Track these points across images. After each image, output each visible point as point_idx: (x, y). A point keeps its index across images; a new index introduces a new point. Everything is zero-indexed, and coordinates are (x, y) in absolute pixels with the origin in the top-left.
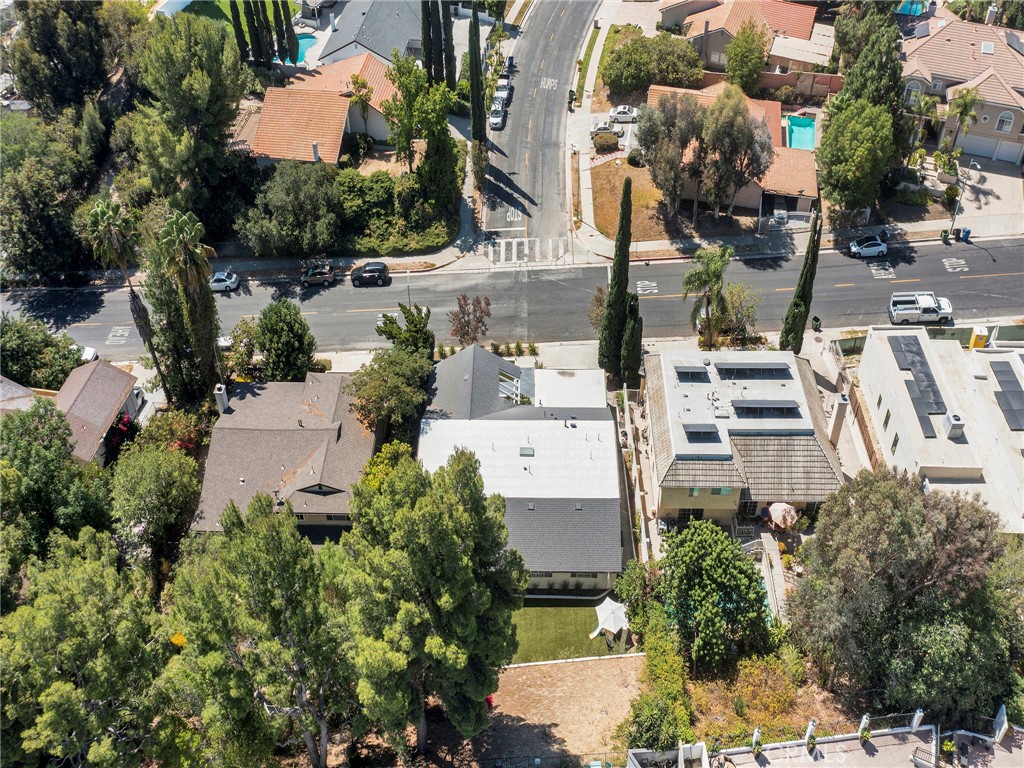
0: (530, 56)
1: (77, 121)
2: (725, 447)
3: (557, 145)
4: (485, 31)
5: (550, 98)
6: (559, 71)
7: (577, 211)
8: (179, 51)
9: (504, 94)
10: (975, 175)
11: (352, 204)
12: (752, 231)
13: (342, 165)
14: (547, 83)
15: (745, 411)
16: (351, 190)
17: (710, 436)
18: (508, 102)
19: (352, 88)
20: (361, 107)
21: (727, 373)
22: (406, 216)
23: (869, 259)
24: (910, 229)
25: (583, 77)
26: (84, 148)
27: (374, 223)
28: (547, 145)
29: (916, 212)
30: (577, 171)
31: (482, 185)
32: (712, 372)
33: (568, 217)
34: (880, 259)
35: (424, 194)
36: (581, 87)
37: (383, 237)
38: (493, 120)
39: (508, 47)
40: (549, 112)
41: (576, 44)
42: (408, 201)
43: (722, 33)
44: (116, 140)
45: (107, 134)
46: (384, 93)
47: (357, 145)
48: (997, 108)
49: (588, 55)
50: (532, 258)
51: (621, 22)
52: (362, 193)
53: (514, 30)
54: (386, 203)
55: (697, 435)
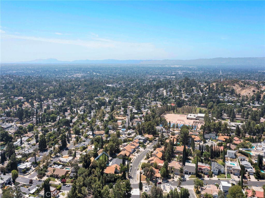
0: (133, 165)
1: (88, 169)
2: (148, 191)
3: (136, 174)
4: (129, 163)
5: (135, 169)
6: (137, 167)
7: (138, 179)
8: (101, 162)
9: (131, 169)
10: (176, 176)
11: (116, 177)
12: (154, 180)
13: (114, 174)
14: (135, 168)
15: (150, 189)
16: (116, 176)
17: (147, 190)
18: (131, 170)
19: (115, 167)
20: (116, 169)
21: (149, 187)
22: (121, 179)
23: (165, 182)
24: (169, 180)
25: (139, 167)
26: (89, 172)
27: (118, 179)
28: (135, 174)
29: (170, 178)
30: (138, 176)
31: (128, 177)
32: (148, 187)
33: (137, 179)
34: (166, 182)
35: (123, 177)
36: (139, 168)
37: (118, 181)
38: (129, 171)
39: (131, 164)
40: (135, 171)
41: (139, 164)
42: (121, 177)
43: (153, 163)
44: (92, 172)
45: (91, 171)
46: (119, 168)
47: (116, 172)
48: (177, 169)
49: (140, 165)
50: (133, 183)
51: (144, 162)
52: (117, 176)
53: (132, 163)
54: (119, 177)
55: (145, 190)
